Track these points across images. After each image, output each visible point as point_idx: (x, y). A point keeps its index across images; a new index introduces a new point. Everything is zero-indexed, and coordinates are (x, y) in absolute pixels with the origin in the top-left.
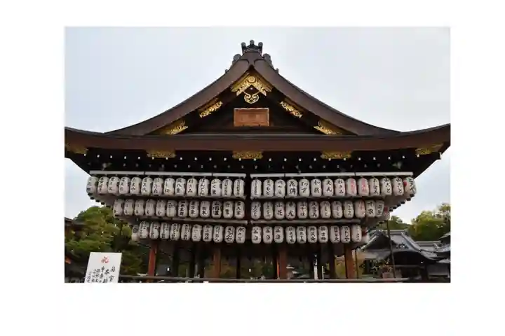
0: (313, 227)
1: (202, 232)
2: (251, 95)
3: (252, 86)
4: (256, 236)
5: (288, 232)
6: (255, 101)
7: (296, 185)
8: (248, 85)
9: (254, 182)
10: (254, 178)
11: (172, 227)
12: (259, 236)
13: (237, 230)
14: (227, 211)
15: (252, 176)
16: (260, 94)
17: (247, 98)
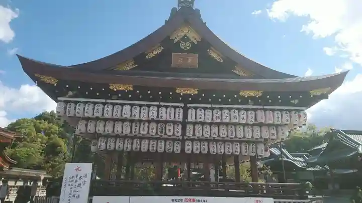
0: (229, 143)
1: (149, 145)
2: (185, 43)
3: (185, 36)
4: (188, 148)
5: (211, 146)
6: (188, 48)
7: (220, 113)
8: (183, 34)
9: (190, 110)
10: (190, 107)
11: (126, 141)
12: (190, 147)
13: (175, 144)
14: (169, 130)
15: (189, 105)
16: (193, 43)
17: (182, 45)
